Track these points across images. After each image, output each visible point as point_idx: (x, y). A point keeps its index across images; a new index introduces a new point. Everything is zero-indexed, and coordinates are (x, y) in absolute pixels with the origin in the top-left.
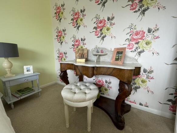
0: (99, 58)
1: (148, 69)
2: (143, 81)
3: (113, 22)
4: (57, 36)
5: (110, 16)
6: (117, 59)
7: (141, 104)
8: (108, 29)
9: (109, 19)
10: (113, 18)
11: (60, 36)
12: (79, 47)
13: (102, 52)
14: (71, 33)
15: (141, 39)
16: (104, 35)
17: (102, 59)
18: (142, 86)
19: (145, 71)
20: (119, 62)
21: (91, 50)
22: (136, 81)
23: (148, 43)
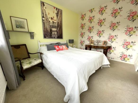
0: (98, 43)
1: (114, 47)
2: (113, 51)
3: (104, 32)
4: (81, 35)
5: (103, 30)
6: (104, 44)
7: (112, 58)
8: (102, 34)
9: (102, 31)
10: (104, 31)
11: (82, 35)
12: (90, 39)
13: (99, 41)
14: (87, 34)
15: (113, 38)
16: (100, 36)
17: (99, 44)
18: (112, 52)
19: (113, 48)
20: (105, 45)
21: (95, 41)
22: (110, 51)
23: (115, 39)
